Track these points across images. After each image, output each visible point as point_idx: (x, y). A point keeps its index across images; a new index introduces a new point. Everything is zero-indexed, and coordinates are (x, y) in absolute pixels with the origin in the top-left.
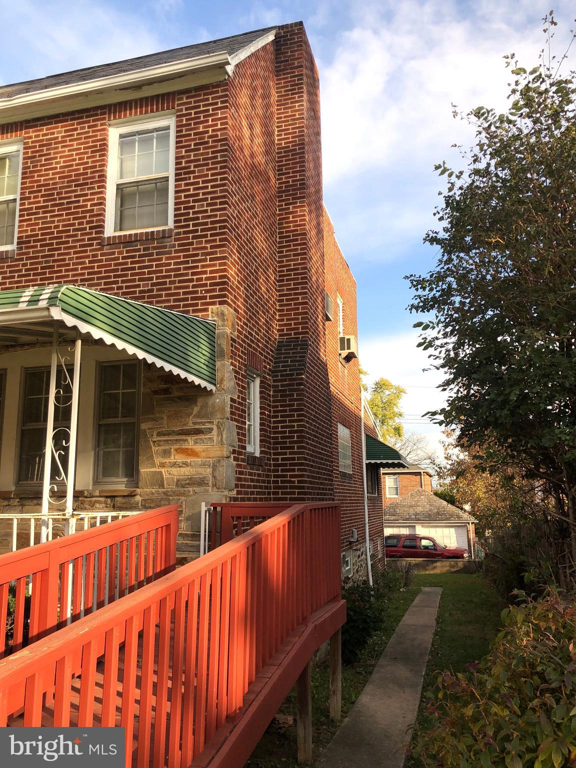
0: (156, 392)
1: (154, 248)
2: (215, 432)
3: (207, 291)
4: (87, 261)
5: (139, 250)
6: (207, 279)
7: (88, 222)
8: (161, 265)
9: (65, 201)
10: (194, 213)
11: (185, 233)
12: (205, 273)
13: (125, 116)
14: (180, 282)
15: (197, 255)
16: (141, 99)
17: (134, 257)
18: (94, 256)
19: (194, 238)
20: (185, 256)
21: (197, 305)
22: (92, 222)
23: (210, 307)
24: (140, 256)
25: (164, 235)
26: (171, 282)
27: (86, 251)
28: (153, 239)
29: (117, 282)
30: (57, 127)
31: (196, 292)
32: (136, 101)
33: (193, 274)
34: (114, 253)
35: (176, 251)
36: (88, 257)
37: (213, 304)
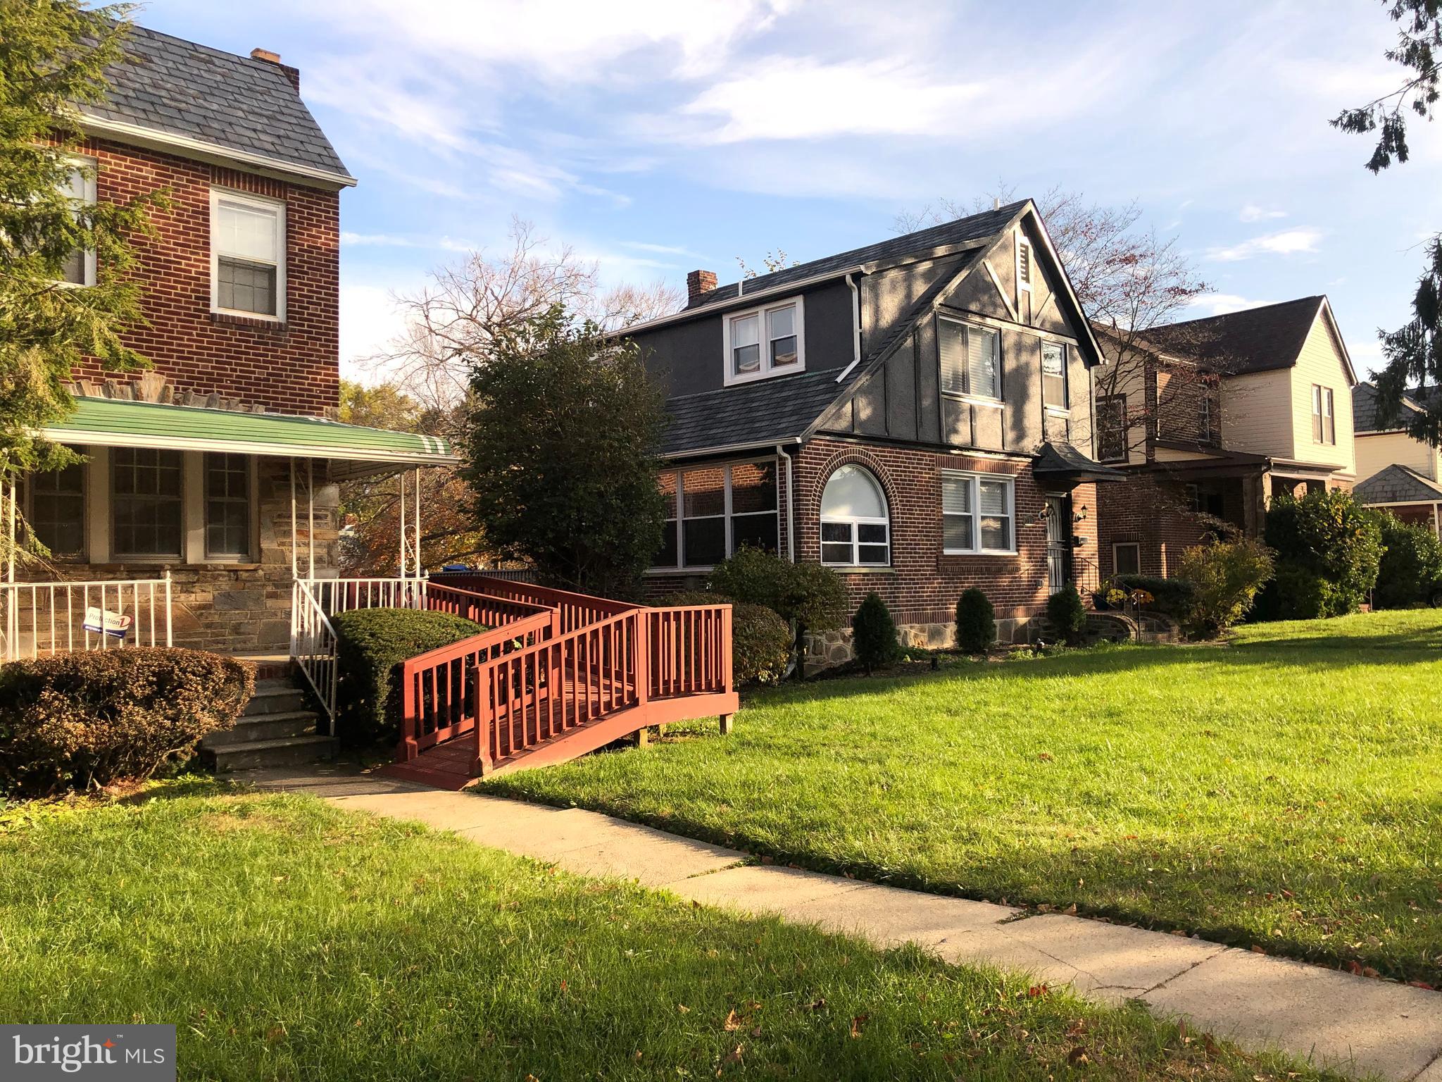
0: (274, 478)
1: (270, 338)
2: (330, 516)
3: (322, 392)
4: (194, 332)
5: (253, 336)
6: (322, 380)
7: (193, 291)
8: (277, 357)
9: (162, 258)
10: (308, 314)
11: (300, 331)
12: (319, 374)
13: (232, 185)
14: (296, 377)
15: (312, 356)
16: (251, 175)
17: (249, 342)
18: (202, 329)
19: (309, 338)
20: (300, 354)
21: (312, 402)
22: (198, 292)
23: (325, 407)
24: (255, 342)
25: (279, 328)
26: (287, 376)
27: (192, 322)
28: (268, 328)
29: (230, 364)
30: (146, 165)
31: (312, 390)
32: (245, 175)
33: (308, 373)
34: (225, 332)
35: (292, 347)
36: (196, 329)
37: (328, 404)
